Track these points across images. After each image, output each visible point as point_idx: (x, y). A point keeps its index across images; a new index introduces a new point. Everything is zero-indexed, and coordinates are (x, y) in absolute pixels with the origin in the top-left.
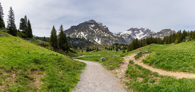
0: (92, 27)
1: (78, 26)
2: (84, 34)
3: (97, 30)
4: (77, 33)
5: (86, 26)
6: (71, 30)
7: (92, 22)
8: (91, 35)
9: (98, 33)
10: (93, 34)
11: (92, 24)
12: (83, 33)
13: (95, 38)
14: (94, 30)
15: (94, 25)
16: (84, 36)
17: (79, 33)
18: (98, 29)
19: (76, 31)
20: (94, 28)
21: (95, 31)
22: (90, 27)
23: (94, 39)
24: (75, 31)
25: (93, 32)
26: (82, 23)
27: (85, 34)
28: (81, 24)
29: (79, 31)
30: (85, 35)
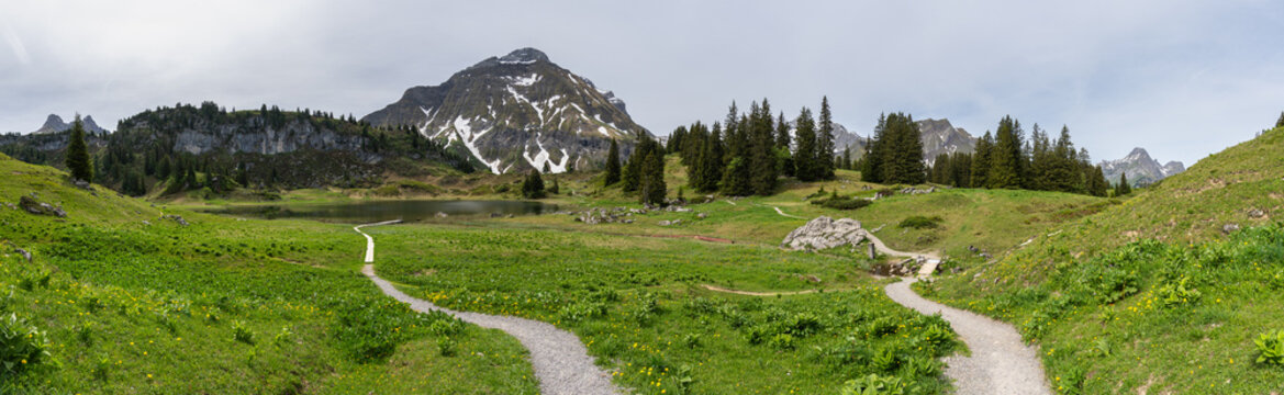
0: (520, 90)
1: (445, 87)
2: (472, 130)
3: (551, 105)
4: (432, 125)
5: (487, 81)
6: (402, 110)
7: (530, 60)
8: (510, 132)
9: (557, 120)
10: (523, 125)
11: (524, 70)
12: (467, 121)
13: (534, 151)
14: (534, 104)
15: (534, 76)
16: (465, 141)
17: (444, 125)
18: (557, 97)
19: (432, 113)
20: (536, 93)
21: (540, 111)
22: (510, 90)
23: (526, 155)
24: (427, 112)
25: (524, 114)
26: (469, 70)
27: (475, 128)
28: (463, 72)
29: (448, 115)
30: (477, 131)
